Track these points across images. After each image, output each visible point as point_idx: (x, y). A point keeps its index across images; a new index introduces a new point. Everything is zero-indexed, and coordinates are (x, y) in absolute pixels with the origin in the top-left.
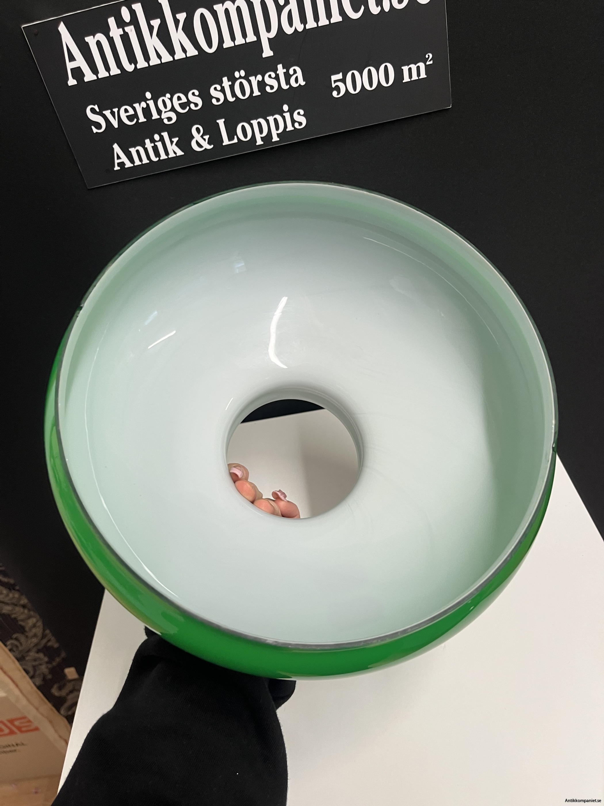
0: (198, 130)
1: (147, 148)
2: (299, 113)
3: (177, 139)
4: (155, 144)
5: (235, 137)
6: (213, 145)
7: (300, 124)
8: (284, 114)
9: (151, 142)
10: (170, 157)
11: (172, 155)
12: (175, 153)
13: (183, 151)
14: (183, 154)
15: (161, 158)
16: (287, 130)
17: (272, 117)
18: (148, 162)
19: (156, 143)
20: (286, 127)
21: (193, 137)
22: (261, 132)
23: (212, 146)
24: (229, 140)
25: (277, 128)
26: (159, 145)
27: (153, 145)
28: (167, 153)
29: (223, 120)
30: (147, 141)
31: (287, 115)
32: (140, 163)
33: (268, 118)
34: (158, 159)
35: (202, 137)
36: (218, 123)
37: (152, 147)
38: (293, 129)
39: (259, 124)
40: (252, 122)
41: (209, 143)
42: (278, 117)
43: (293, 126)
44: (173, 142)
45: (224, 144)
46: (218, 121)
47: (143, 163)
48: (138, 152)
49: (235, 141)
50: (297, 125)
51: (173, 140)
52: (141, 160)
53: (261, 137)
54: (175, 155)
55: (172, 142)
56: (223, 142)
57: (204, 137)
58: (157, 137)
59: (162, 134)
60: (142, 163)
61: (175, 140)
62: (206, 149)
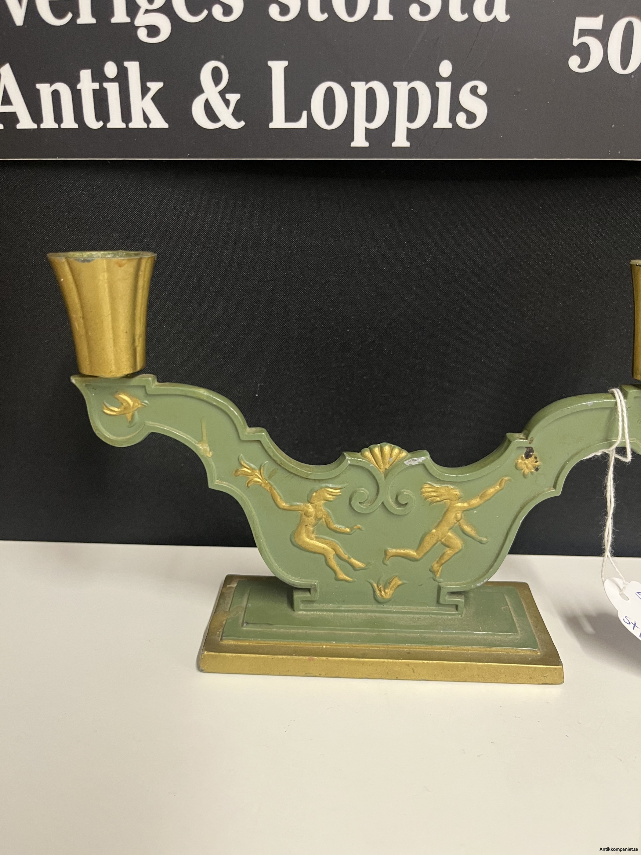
0: (216, 75)
1: (80, 90)
2: (474, 91)
3: (160, 85)
4: (101, 86)
5: (305, 113)
6: (245, 121)
7: (471, 117)
8: (438, 84)
9: (94, 80)
10: (131, 125)
11: (137, 122)
12: (147, 119)
13: (166, 121)
14: (166, 126)
15: (109, 125)
16: (436, 126)
17: (406, 83)
18: (76, 126)
19: (105, 85)
20: (433, 116)
21: (201, 91)
22: (370, 116)
23: (242, 124)
24: (287, 120)
25: (412, 116)
26: (113, 90)
27: (96, 86)
28: (126, 116)
29: (286, 63)
30: (86, 75)
31: (445, 88)
32: (56, 126)
33: (395, 84)
34: (101, 124)
35: (222, 94)
36: (270, 69)
37: (93, 90)
38: (450, 126)
39: (371, 95)
40: (353, 84)
41: (237, 114)
42: (421, 87)
43: (452, 118)
44: (148, 89)
45: (272, 125)
46: (270, 63)
47: (63, 126)
48: (56, 95)
49: (302, 123)
50: (461, 119)
51: (149, 84)
52: (58, 117)
53: (366, 128)
54: (145, 126)
55: (145, 91)
56: (270, 118)
57: (228, 96)
58: (111, 70)
59: (126, 64)
60: (59, 126)
61: (155, 86)
62: (224, 125)
